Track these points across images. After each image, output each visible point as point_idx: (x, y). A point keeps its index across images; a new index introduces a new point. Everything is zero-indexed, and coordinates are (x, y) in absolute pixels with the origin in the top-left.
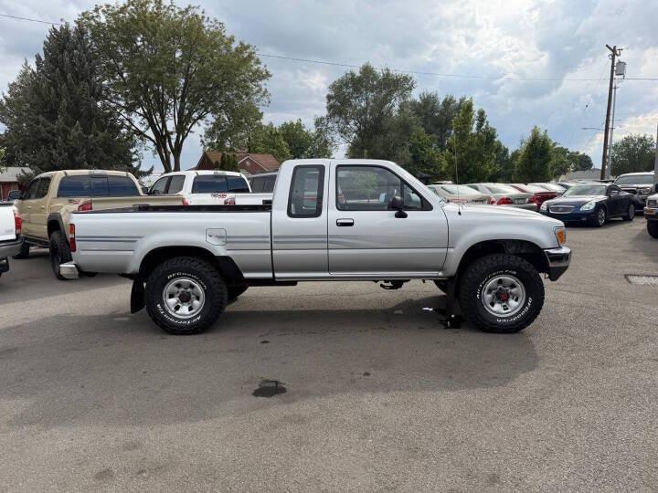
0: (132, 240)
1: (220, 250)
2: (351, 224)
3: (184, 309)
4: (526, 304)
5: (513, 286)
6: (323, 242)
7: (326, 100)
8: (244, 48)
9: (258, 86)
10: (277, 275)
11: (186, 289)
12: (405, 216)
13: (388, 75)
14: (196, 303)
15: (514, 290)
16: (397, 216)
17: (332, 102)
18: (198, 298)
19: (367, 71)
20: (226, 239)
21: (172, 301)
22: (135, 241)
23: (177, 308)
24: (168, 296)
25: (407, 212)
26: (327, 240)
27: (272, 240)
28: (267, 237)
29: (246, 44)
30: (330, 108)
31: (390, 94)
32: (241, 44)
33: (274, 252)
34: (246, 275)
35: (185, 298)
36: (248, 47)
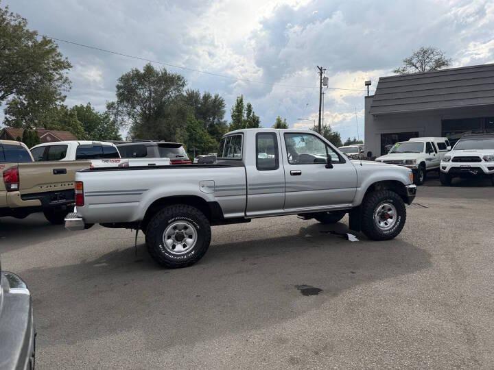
0: (139, 192)
1: (210, 197)
2: (299, 174)
3: (179, 247)
4: (397, 221)
5: (390, 210)
6: (282, 187)
7: (116, 89)
8: (46, 42)
9: (60, 74)
10: (248, 214)
11: (180, 230)
12: (332, 167)
13: (166, 73)
14: (189, 241)
15: (389, 213)
16: (327, 167)
17: (121, 91)
18: (190, 237)
19: (149, 69)
20: (215, 188)
21: (170, 241)
22: (140, 194)
23: (174, 247)
24: (166, 237)
25: (333, 165)
26: (284, 186)
27: (247, 187)
28: (243, 185)
29: (48, 39)
30: (119, 95)
31: (168, 87)
32: (44, 38)
33: (249, 196)
34: (226, 216)
35: (180, 238)
36: (50, 41)
